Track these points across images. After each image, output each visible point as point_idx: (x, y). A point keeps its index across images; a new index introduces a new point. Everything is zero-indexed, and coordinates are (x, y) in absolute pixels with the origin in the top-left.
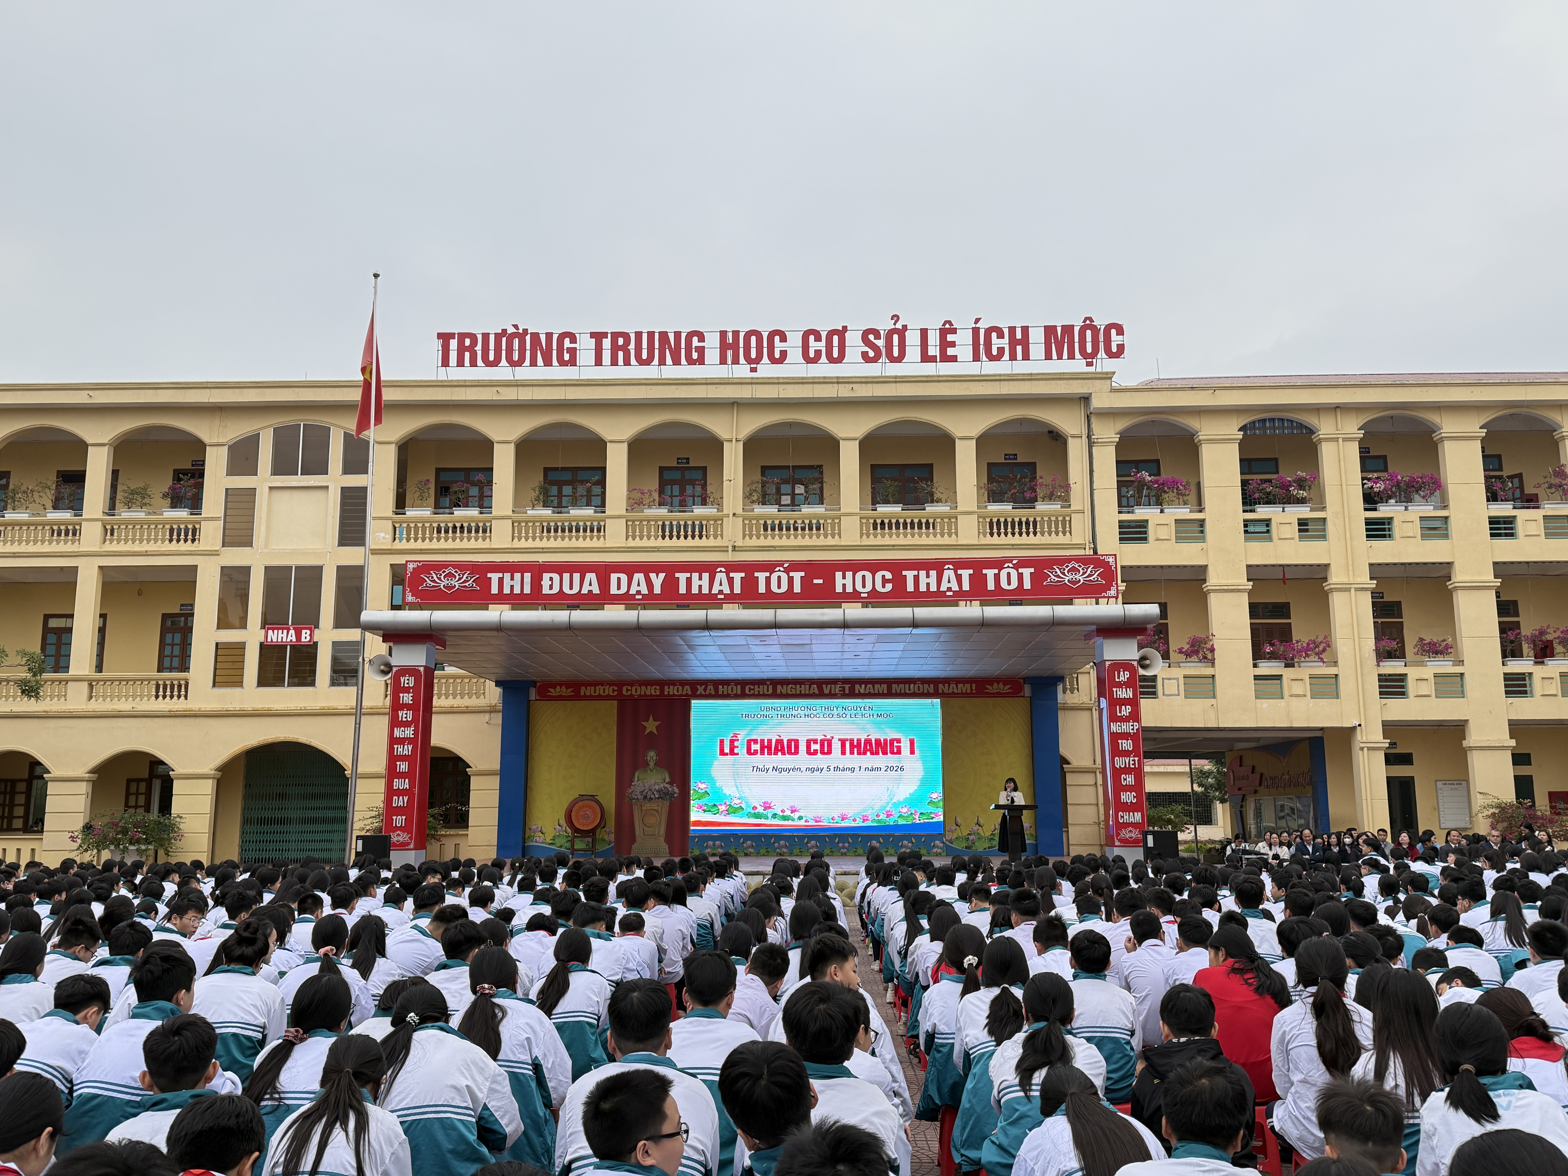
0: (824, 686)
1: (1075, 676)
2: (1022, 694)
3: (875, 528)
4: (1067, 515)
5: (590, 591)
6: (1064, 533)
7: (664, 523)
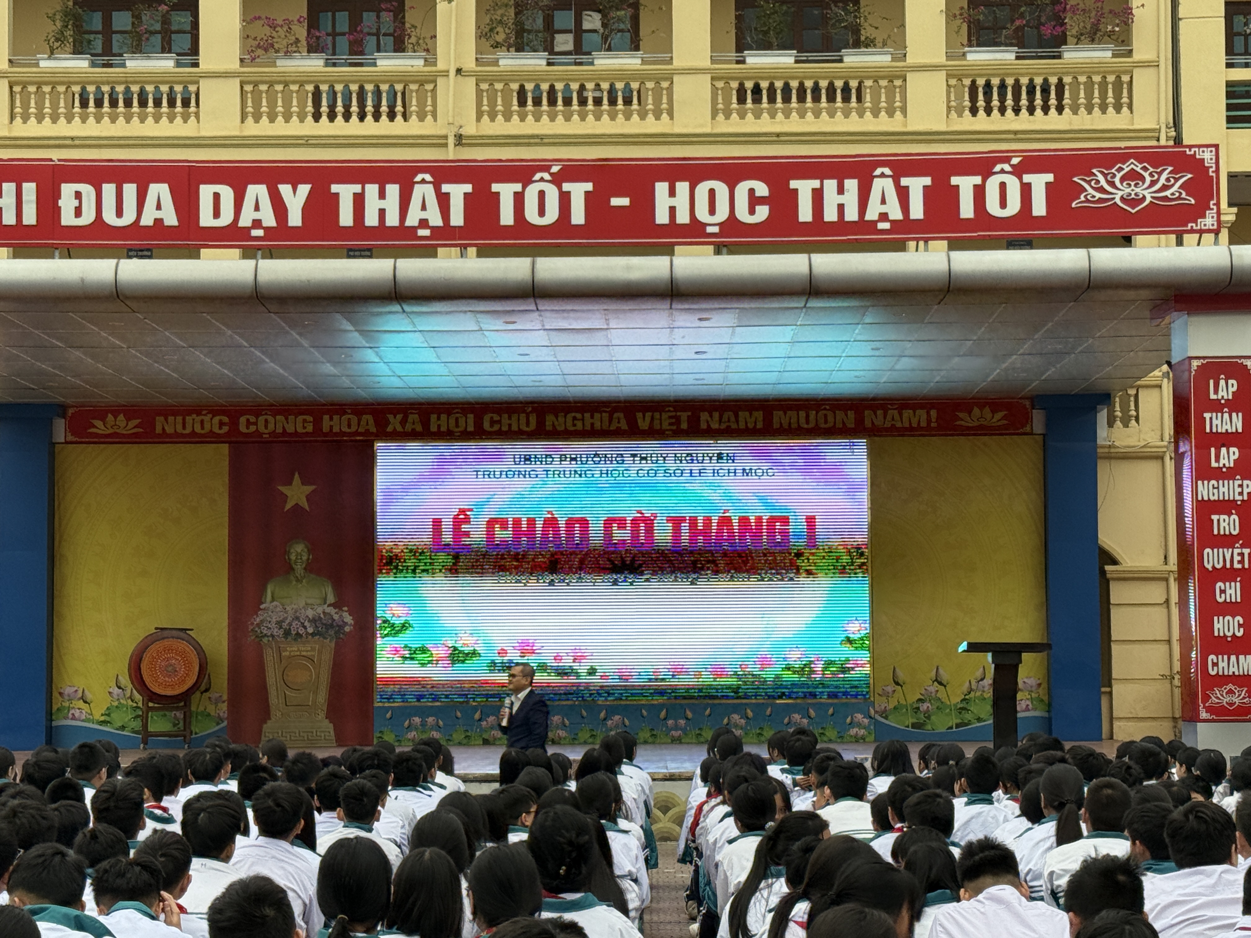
0: (639, 415)
1: (1132, 392)
2: (1028, 429)
3: (742, 100)
4: (1125, 72)
5: (158, 222)
6: (1118, 108)
7: (317, 88)
